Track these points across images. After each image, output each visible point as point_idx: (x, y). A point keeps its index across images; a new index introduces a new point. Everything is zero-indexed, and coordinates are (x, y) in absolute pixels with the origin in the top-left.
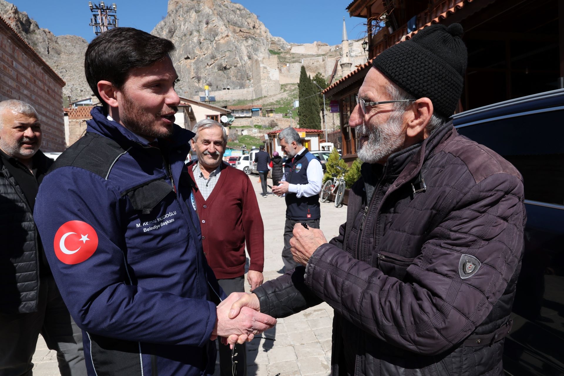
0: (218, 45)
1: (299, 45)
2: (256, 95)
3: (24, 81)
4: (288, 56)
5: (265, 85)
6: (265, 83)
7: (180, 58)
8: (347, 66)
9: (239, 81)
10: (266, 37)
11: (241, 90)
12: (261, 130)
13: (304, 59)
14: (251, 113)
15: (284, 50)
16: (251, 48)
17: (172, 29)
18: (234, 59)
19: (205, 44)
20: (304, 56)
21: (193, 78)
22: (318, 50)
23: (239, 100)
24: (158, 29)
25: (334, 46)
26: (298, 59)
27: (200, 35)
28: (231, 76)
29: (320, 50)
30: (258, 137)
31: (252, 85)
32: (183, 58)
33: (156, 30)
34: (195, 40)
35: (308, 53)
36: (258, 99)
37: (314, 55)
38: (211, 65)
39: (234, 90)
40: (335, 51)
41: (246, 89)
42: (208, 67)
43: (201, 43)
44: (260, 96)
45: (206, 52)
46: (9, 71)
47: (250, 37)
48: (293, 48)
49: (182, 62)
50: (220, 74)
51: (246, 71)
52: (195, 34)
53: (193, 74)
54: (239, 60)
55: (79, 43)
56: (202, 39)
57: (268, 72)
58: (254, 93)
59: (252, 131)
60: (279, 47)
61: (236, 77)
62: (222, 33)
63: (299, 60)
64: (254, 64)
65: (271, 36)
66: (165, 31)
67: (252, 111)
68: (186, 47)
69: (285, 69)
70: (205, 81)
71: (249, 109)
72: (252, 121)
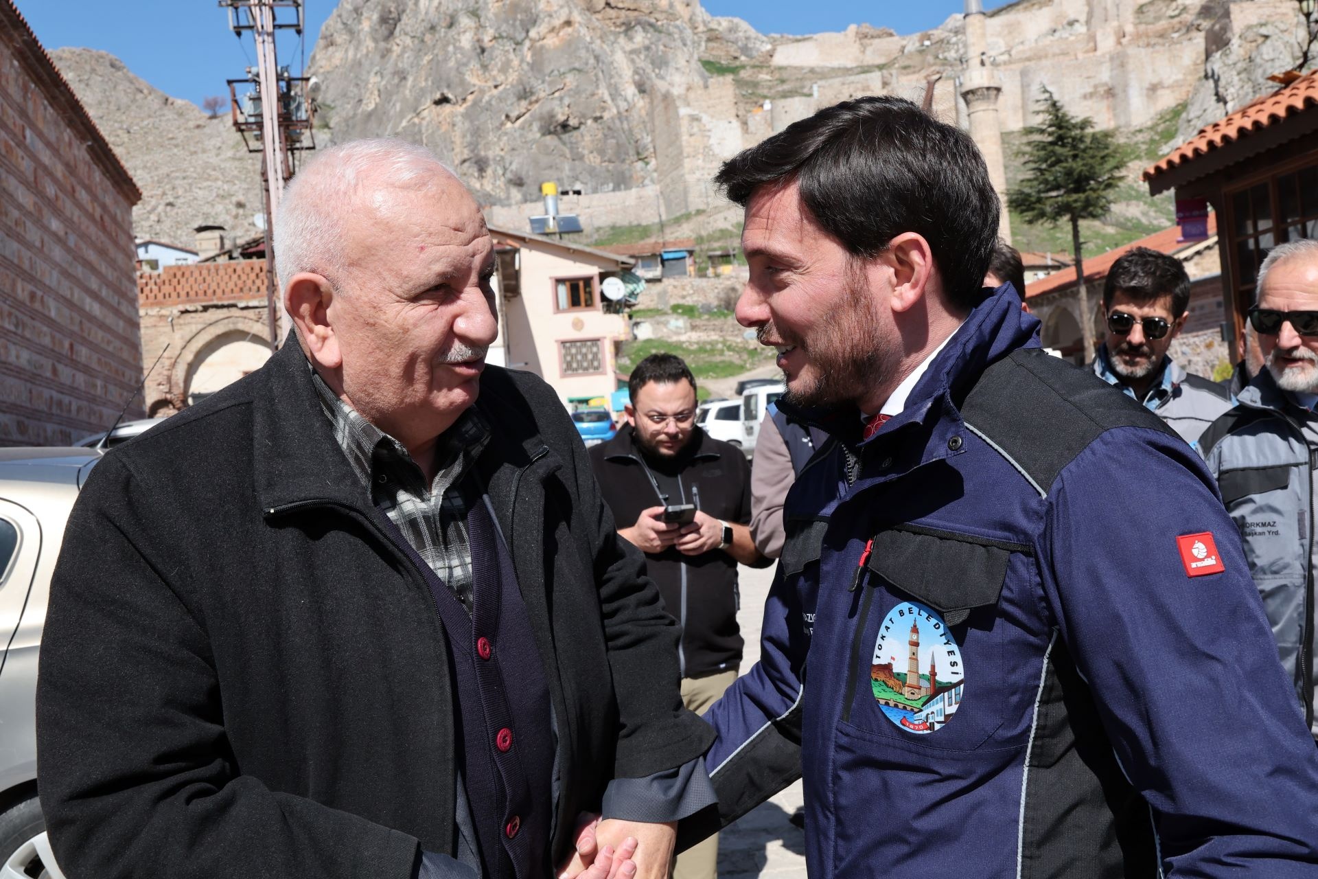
0: (538, 52)
1: (798, 41)
2: (668, 207)
3: (51, 190)
4: (764, 76)
5: (698, 175)
6: (698, 168)
7: (418, 101)
8: (985, 98)
9: (611, 167)
10: (691, 19)
11: (618, 194)
12: (698, 322)
13: (820, 83)
14: (659, 268)
15: (751, 57)
16: (642, 57)
17: (390, 12)
18: (593, 95)
19: (497, 52)
20: (816, 74)
21: (464, 161)
22: (863, 52)
23: (613, 228)
24: (345, 15)
25: (916, 37)
26: (798, 84)
27: (480, 27)
28: (586, 152)
29: (869, 50)
30: (691, 343)
31: (655, 175)
32: (429, 102)
33: (340, 16)
34: (466, 41)
35: (829, 65)
36: (677, 221)
37: (851, 69)
38: (518, 118)
39: (596, 196)
40: (921, 52)
41: (634, 190)
42: (509, 125)
43: (483, 50)
44: (683, 211)
45: (501, 78)
46: (17, 158)
47: (639, 23)
48: (780, 49)
49: (425, 113)
50: (547, 147)
51: (631, 130)
52: (465, 21)
53: (462, 152)
54: (607, 97)
55: (100, 70)
56: (486, 39)
57: (705, 133)
58: (661, 201)
59: (666, 324)
60: (733, 50)
61: (601, 152)
62: (551, 16)
63: (803, 87)
64: (660, 108)
65: (707, 17)
66: (369, 18)
67: (663, 261)
68: (436, 64)
69: (758, 118)
70: (500, 172)
71: (654, 256)
72: (665, 292)
